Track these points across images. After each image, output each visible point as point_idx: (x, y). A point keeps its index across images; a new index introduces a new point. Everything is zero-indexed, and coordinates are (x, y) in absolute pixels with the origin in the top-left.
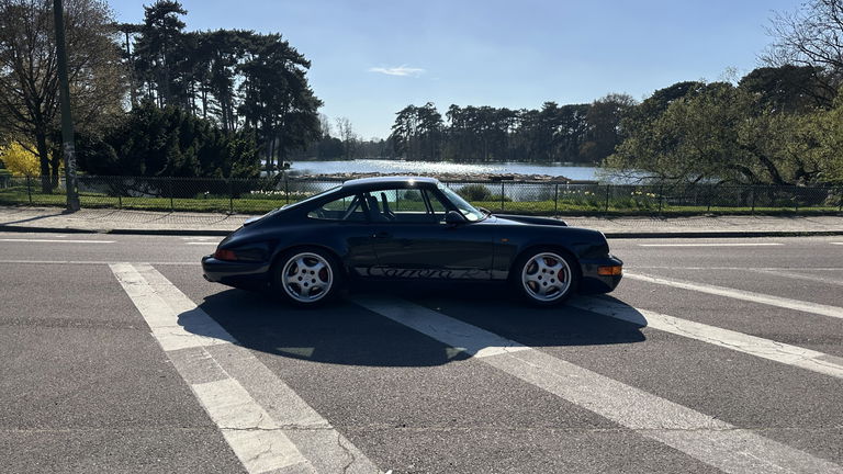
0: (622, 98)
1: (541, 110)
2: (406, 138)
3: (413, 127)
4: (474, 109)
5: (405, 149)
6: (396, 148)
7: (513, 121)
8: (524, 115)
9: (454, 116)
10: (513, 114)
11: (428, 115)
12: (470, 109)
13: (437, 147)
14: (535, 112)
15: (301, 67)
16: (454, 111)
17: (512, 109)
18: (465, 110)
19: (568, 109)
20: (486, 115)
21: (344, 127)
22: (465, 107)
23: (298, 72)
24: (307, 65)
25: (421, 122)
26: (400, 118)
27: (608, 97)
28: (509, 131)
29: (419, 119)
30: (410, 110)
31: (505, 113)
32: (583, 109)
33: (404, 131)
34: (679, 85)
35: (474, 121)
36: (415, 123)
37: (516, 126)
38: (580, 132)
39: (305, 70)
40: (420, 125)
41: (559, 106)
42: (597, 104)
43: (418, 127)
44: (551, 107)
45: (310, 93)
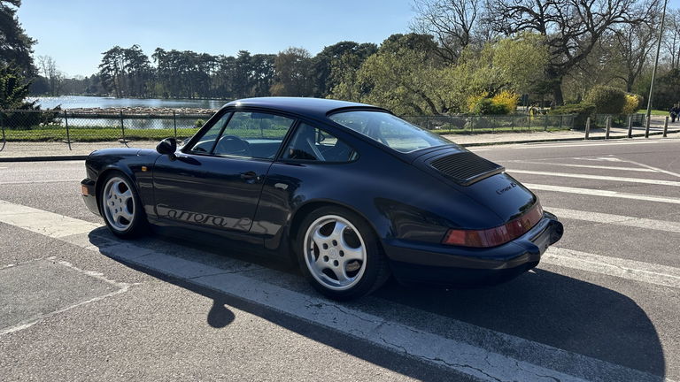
0: (300, 51)
1: (237, 57)
2: (114, 77)
3: (120, 66)
4: (178, 53)
5: (114, 86)
6: (105, 85)
7: (213, 65)
8: (223, 60)
9: (160, 58)
10: (212, 59)
11: (134, 56)
12: (175, 53)
13: (145, 85)
14: (231, 59)
15: (10, 5)
16: (159, 53)
17: (212, 55)
18: (170, 54)
19: (259, 58)
20: (188, 58)
21: (46, 65)
22: (170, 51)
23: (7, 9)
24: (18, 4)
25: (129, 62)
26: (106, 58)
27: (290, 49)
28: (211, 73)
29: (126, 59)
30: (116, 51)
31: (206, 58)
32: (271, 58)
33: (112, 70)
34: (341, 44)
35: (180, 63)
36: (123, 64)
37: (217, 69)
38: (270, 77)
39: (15, 8)
40: (128, 65)
41: (251, 55)
42: (282, 55)
43: (126, 67)
44: (245, 55)
45: (21, 31)
